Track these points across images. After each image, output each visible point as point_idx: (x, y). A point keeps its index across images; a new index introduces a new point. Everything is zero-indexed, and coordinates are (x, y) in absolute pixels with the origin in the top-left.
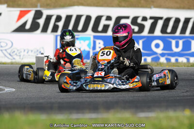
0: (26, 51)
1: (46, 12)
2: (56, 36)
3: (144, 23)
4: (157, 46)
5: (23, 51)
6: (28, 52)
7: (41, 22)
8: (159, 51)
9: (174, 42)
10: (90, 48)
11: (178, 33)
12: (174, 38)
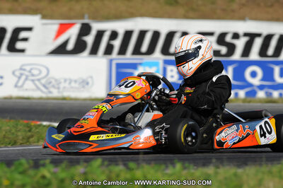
0: (68, 82)
1: (96, 26)
2: (111, 61)
5: (63, 81)
6: (70, 83)
7: (90, 39)
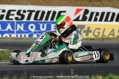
3: (24, 14)
4: (32, 27)
8: (33, 30)
9: (41, 25)
11: (44, 20)
12: (41, 23)
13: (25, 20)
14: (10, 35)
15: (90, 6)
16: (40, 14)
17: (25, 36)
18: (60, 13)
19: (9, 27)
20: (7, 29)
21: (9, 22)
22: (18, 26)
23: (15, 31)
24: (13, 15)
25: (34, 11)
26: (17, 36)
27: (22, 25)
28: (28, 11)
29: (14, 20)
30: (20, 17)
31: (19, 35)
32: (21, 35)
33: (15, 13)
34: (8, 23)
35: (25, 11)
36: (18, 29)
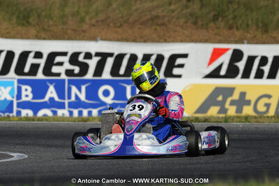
4: (106, 93)
8: (108, 100)
9: (129, 88)
10: (13, 97)
12: (128, 82)
13: (89, 75)
14: (55, 113)
15: (246, 42)
16: (125, 62)
17: (90, 113)
18: (173, 58)
19: (52, 93)
20: (47, 99)
21: (51, 82)
22: (74, 90)
23: (66, 102)
24: (61, 64)
25: (111, 55)
26: (71, 113)
27: (83, 88)
28: (97, 54)
29: (63, 76)
30: (77, 70)
31: (76, 113)
32: (80, 113)
33: (66, 59)
34: (48, 84)
35: (88, 56)
36: (73, 99)
